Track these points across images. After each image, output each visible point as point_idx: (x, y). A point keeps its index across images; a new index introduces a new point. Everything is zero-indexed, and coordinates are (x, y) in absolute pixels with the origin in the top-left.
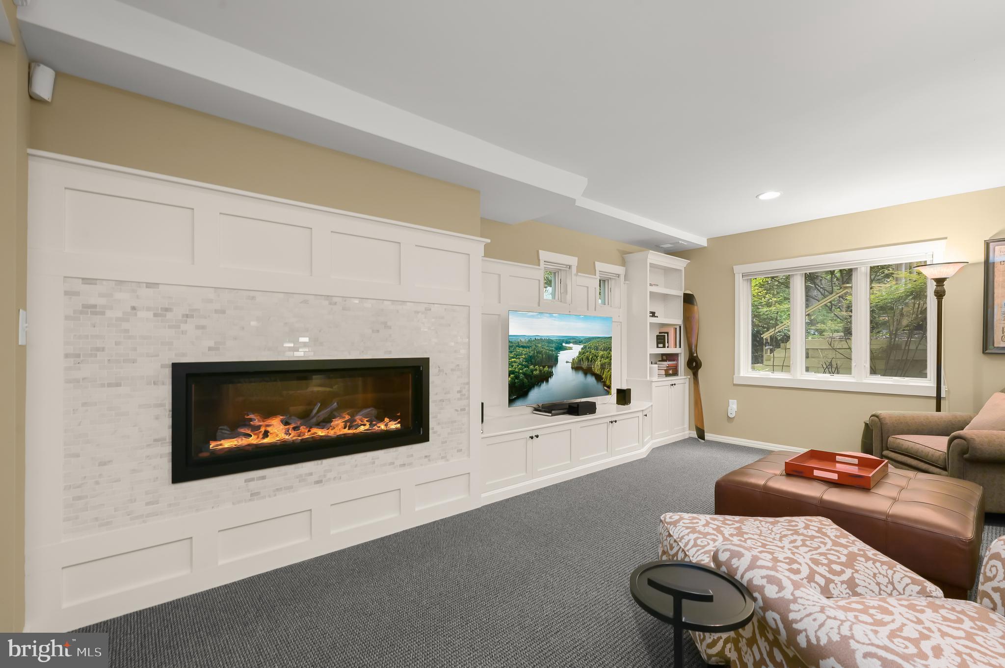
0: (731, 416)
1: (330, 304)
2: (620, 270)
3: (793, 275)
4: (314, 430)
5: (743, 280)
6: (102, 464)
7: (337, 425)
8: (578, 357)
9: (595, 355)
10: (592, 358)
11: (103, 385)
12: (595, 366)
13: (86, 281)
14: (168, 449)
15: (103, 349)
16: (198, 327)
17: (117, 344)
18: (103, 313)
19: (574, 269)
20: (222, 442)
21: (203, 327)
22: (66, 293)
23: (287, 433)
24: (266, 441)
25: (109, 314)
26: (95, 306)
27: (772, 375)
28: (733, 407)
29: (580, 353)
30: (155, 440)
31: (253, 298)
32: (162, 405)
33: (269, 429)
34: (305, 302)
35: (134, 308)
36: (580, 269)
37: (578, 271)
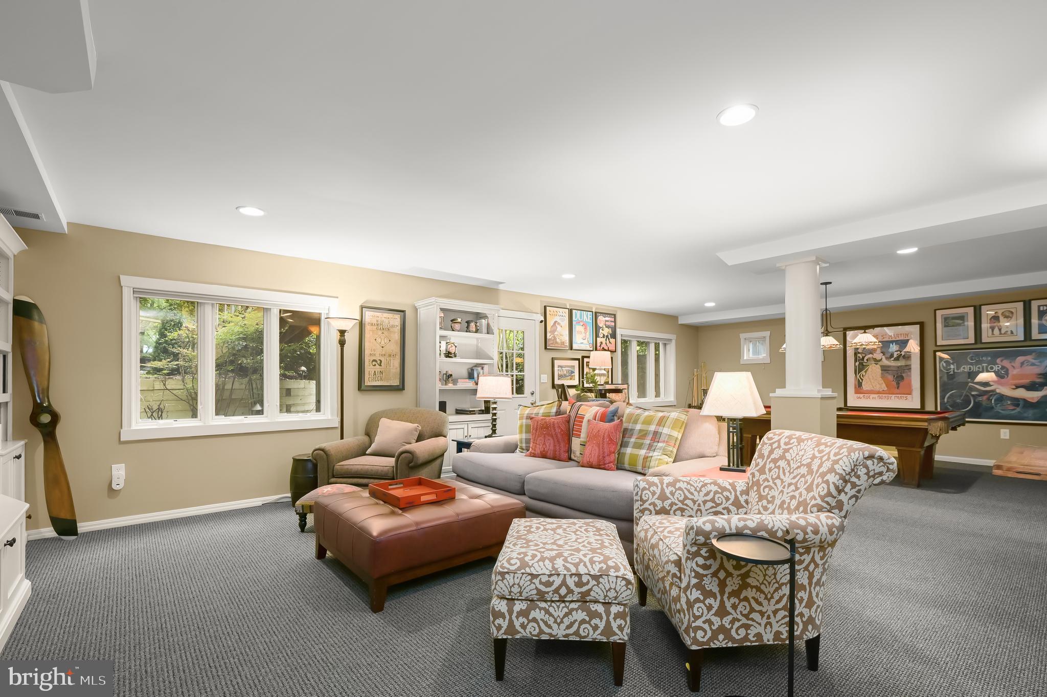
0: (114, 487)
3: (204, 303)
5: (134, 297)
27: (175, 424)
28: (119, 473)
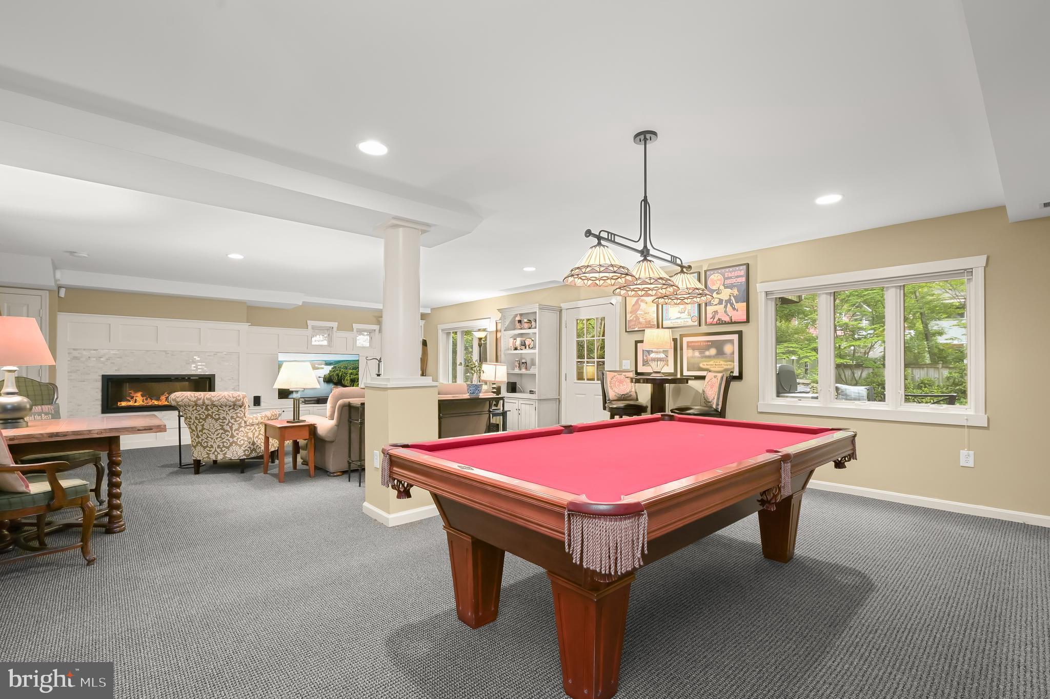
1: (166, 353)
2: (376, 327)
4: (153, 401)
6: (79, 405)
7: (163, 399)
8: (328, 374)
9: (345, 373)
10: (341, 375)
11: (79, 381)
12: (345, 380)
13: (74, 349)
14: (100, 403)
15: (79, 370)
16: (112, 363)
17: (84, 368)
18: (79, 359)
19: (335, 329)
20: (122, 403)
21: (113, 363)
22: (68, 353)
23: (143, 402)
24: (136, 404)
25: (81, 359)
26: (76, 357)
29: (330, 371)
30: (96, 400)
31: (133, 352)
32: (98, 388)
33: (137, 398)
34: (155, 353)
35: (89, 357)
36: (338, 329)
37: (337, 330)
